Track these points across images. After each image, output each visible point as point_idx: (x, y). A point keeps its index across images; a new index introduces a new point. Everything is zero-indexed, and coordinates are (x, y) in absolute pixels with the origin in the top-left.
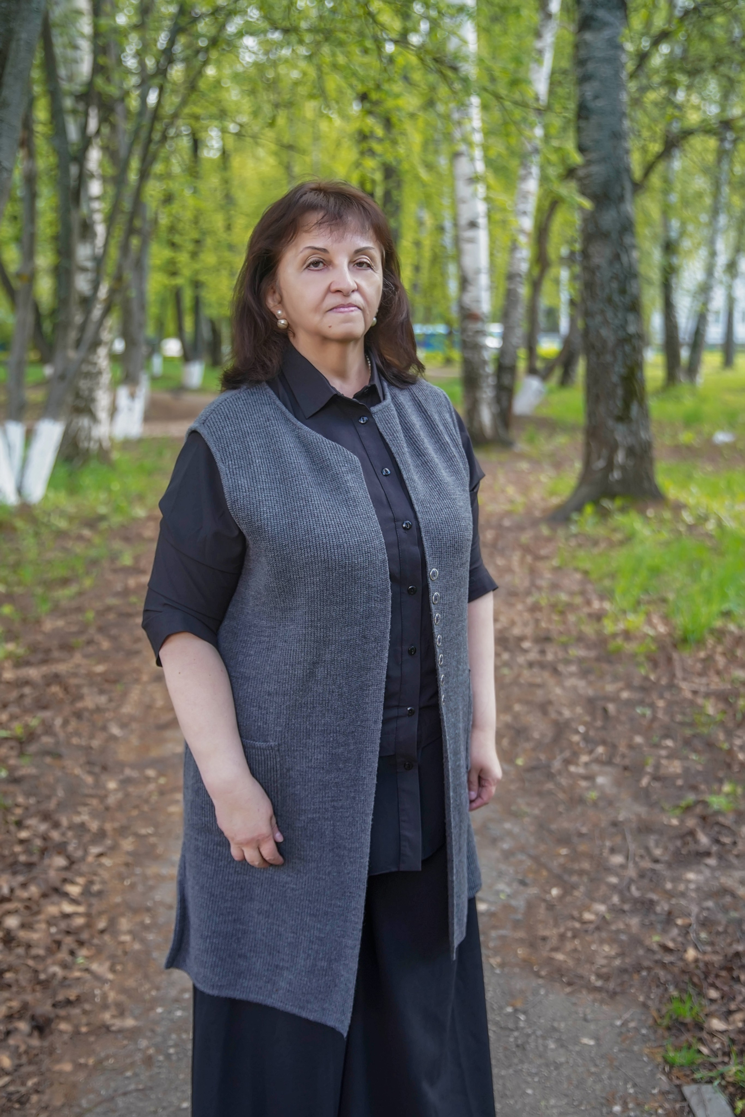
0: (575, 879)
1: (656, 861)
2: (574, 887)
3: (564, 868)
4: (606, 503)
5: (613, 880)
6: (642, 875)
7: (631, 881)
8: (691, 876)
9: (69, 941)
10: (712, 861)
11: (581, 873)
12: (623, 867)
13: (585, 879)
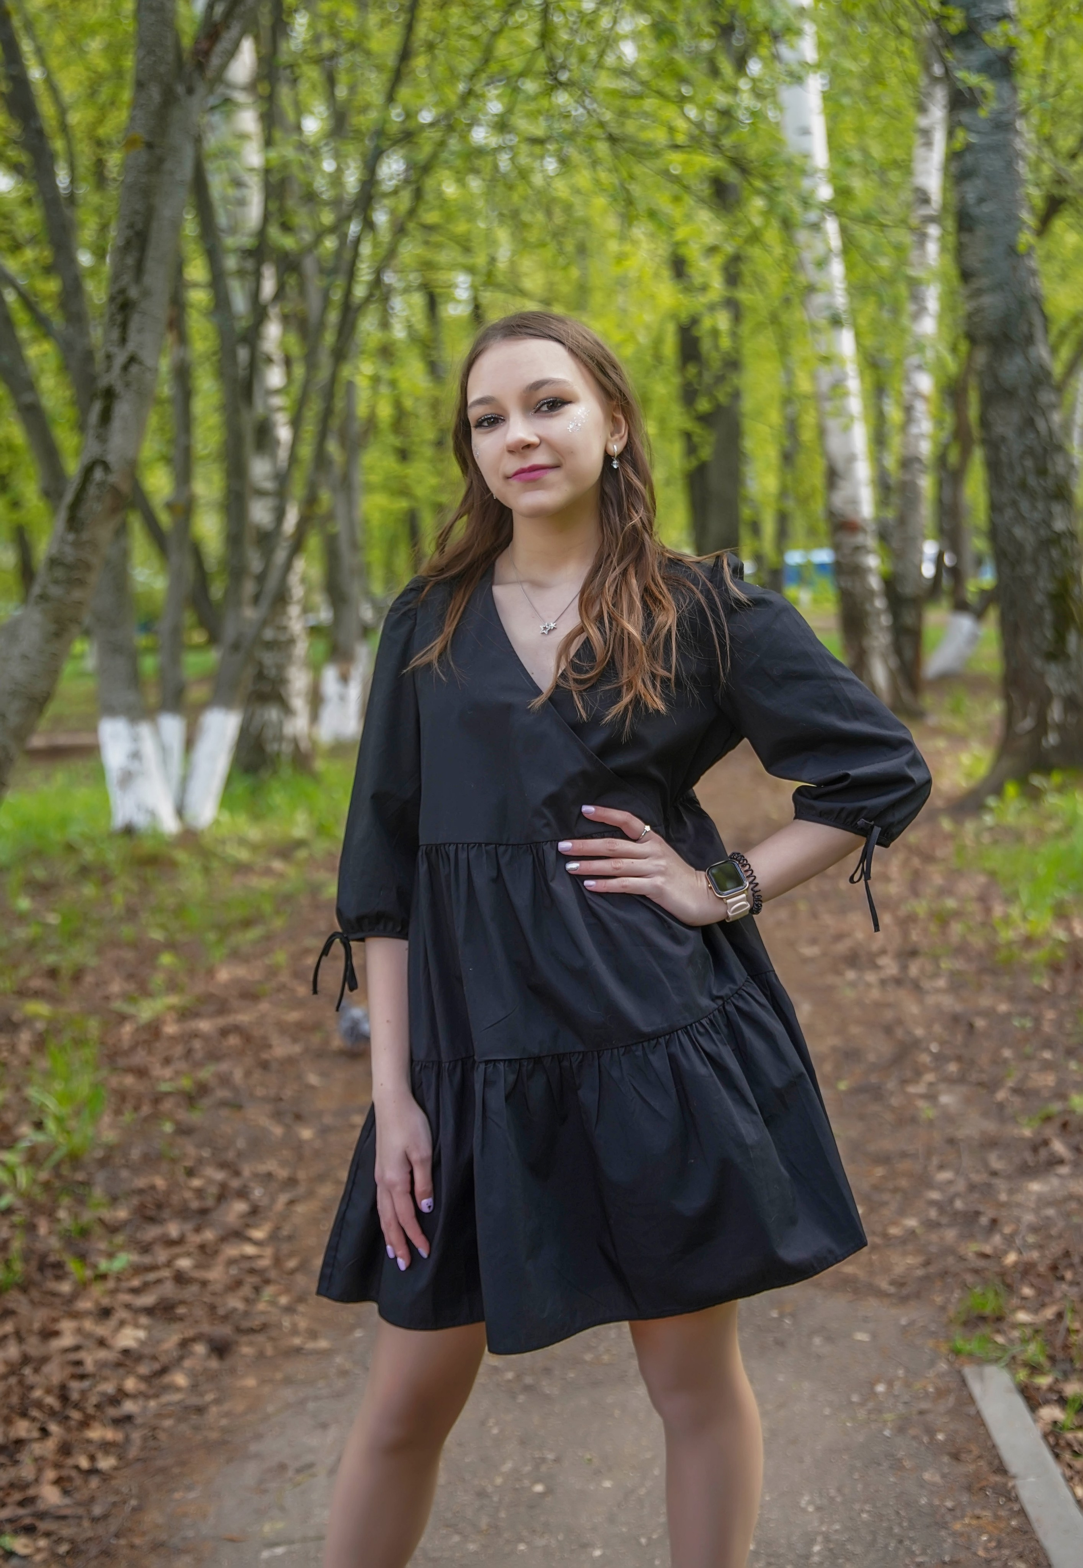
0: (886, 1197)
1: (994, 1174)
2: (884, 1204)
3: (876, 1188)
4: (1037, 780)
5: (935, 1195)
6: (972, 1187)
7: (957, 1195)
8: (1035, 1187)
9: (253, 1280)
10: (1064, 1170)
11: (895, 1190)
12: (950, 1182)
13: (898, 1197)
